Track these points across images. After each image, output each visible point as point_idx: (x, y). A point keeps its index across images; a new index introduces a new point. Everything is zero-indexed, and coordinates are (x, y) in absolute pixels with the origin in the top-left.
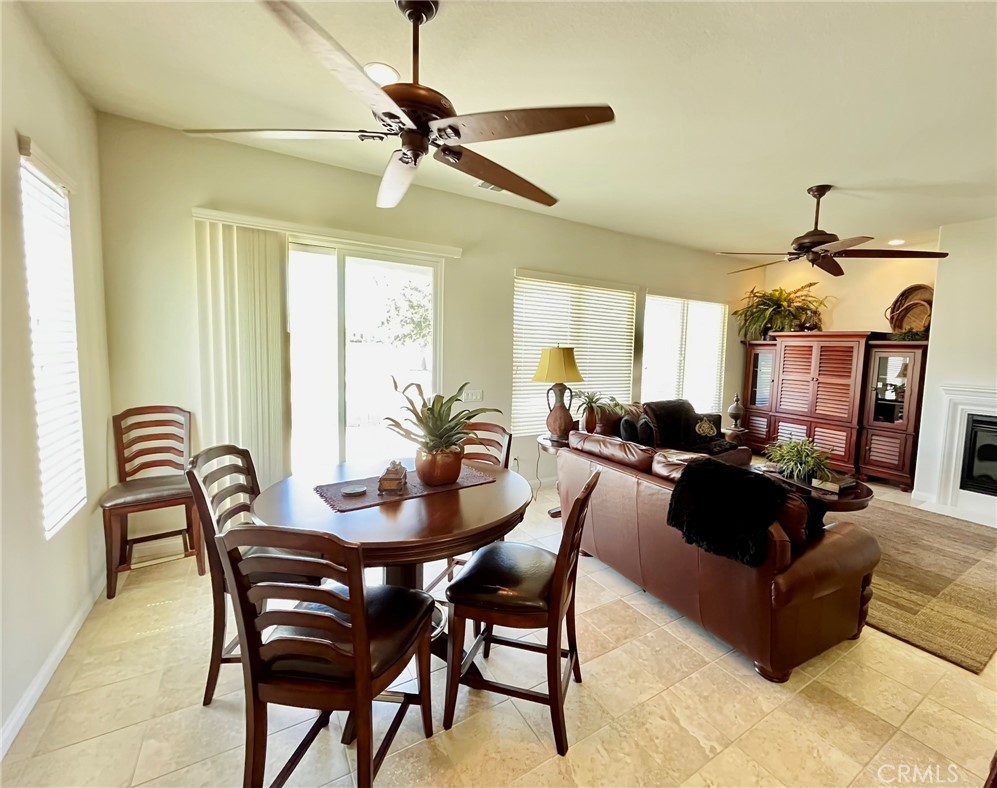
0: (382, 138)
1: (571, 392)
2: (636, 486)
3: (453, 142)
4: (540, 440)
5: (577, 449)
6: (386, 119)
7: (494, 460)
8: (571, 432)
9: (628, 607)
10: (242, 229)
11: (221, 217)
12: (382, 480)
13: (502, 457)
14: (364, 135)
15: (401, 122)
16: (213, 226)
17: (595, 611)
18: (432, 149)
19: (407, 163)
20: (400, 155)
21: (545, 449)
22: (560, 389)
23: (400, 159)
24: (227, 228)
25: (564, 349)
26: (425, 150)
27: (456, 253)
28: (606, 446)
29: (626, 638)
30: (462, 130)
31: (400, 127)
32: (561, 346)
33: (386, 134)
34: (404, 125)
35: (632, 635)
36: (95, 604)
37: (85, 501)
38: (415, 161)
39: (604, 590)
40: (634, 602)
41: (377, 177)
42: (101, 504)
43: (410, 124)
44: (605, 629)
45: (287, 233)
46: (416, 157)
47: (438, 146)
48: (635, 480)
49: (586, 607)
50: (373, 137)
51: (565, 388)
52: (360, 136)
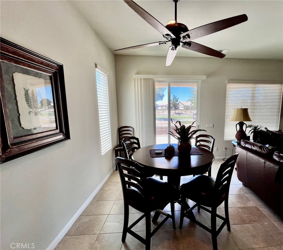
0: (165, 43)
1: (246, 125)
2: (264, 163)
3: (188, 40)
4: (233, 142)
5: (243, 146)
6: (167, 37)
7: (209, 147)
8: (242, 140)
9: (259, 210)
10: (144, 79)
11: (139, 76)
12: (166, 150)
13: (211, 147)
14: (160, 43)
15: (171, 36)
16: (138, 79)
17: (244, 208)
18: (181, 44)
19: (173, 50)
20: (171, 48)
21: (234, 146)
22: (241, 124)
23: (172, 49)
24: (141, 79)
25: (243, 109)
26: (179, 45)
27: (204, 77)
28: (254, 146)
29: (254, 221)
30: (191, 35)
31: (171, 38)
32: (242, 108)
33: (167, 41)
34: (172, 37)
35: (258, 221)
36: (114, 171)
37: (111, 147)
38: (176, 49)
39: (250, 201)
40: (262, 209)
41: (165, 56)
42: (114, 149)
43: (173, 36)
44: (246, 216)
45: (155, 78)
46: (176, 47)
47: (183, 42)
48: (263, 161)
49: (240, 205)
50: (163, 43)
51: (244, 124)
52: (159, 44)
